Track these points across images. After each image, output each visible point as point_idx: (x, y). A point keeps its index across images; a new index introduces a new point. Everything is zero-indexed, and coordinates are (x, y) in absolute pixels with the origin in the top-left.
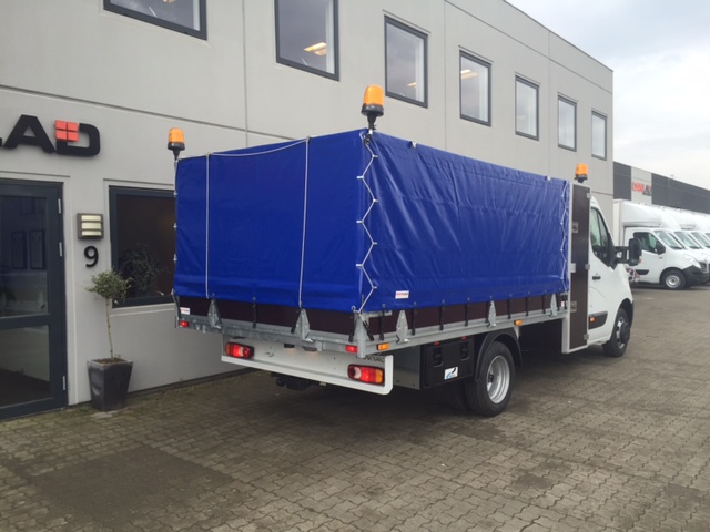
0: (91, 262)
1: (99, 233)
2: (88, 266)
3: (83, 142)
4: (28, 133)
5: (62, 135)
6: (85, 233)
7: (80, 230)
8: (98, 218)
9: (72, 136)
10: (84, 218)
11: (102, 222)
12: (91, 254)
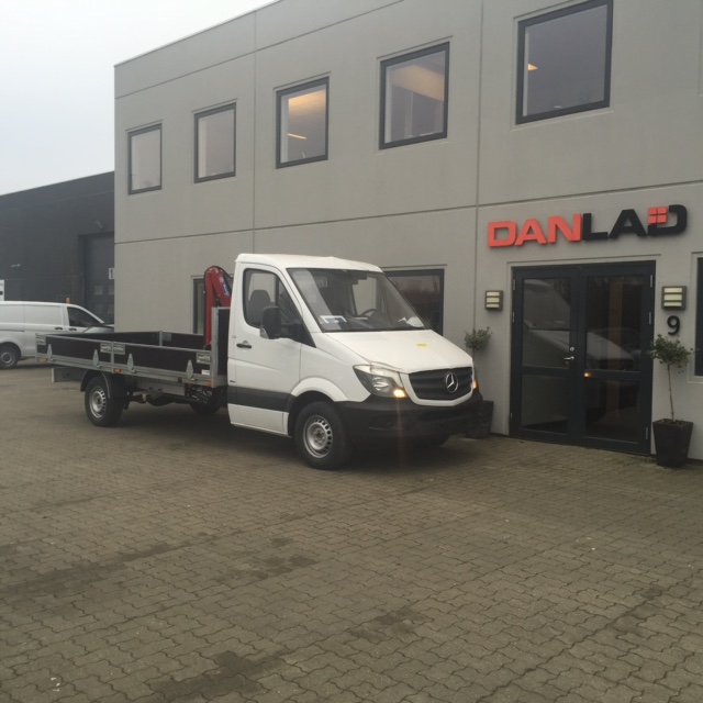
0: (673, 331)
1: (679, 304)
2: (670, 333)
3: (673, 222)
4: (628, 224)
5: (653, 220)
6: (667, 304)
7: (663, 301)
8: (680, 290)
9: (662, 219)
10: (667, 290)
11: (684, 294)
12: (674, 323)
